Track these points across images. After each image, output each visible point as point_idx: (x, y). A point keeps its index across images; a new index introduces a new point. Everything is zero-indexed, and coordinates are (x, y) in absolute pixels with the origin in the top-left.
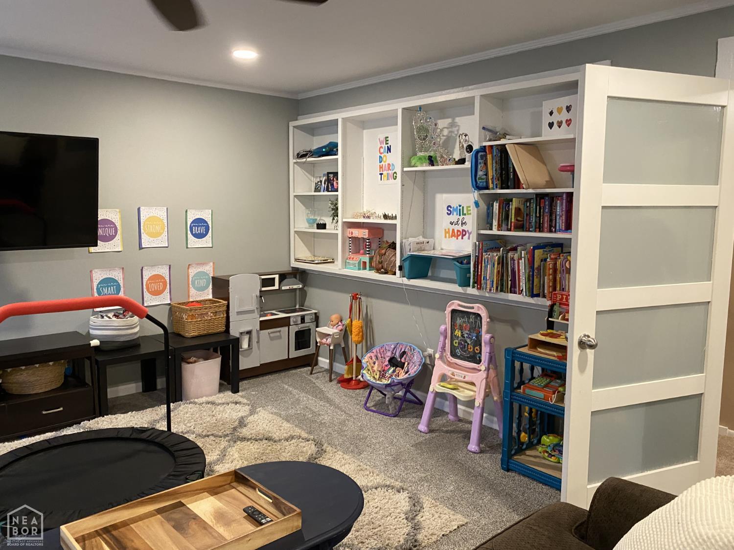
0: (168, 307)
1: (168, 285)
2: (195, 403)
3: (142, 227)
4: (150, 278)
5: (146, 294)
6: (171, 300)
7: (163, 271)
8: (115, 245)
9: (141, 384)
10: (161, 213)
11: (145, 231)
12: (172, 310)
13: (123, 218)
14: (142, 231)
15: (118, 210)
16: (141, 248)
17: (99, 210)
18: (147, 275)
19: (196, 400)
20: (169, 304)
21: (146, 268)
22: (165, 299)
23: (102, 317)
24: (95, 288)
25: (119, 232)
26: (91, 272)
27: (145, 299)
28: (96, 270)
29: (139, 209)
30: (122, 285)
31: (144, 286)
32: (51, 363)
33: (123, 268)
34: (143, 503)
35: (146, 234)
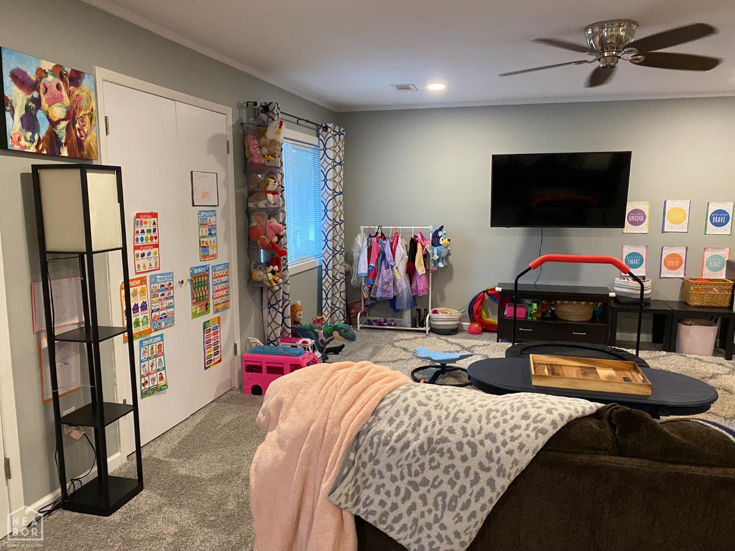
0: (682, 281)
1: (684, 263)
2: (685, 356)
3: (666, 216)
4: (669, 256)
5: (664, 268)
6: (685, 275)
7: (681, 251)
8: (643, 228)
9: (651, 336)
10: (684, 205)
11: (668, 218)
12: (685, 285)
13: (651, 209)
14: (666, 219)
15: (648, 202)
16: (663, 232)
17: (628, 203)
18: (666, 253)
19: (687, 355)
20: (683, 278)
21: (666, 247)
22: (680, 273)
23: (624, 279)
24: (624, 258)
25: (647, 219)
26: (623, 247)
27: (662, 272)
28: (627, 246)
29: (665, 202)
30: (644, 258)
31: (663, 261)
32: (583, 303)
33: (647, 246)
34: (572, 360)
35: (670, 221)
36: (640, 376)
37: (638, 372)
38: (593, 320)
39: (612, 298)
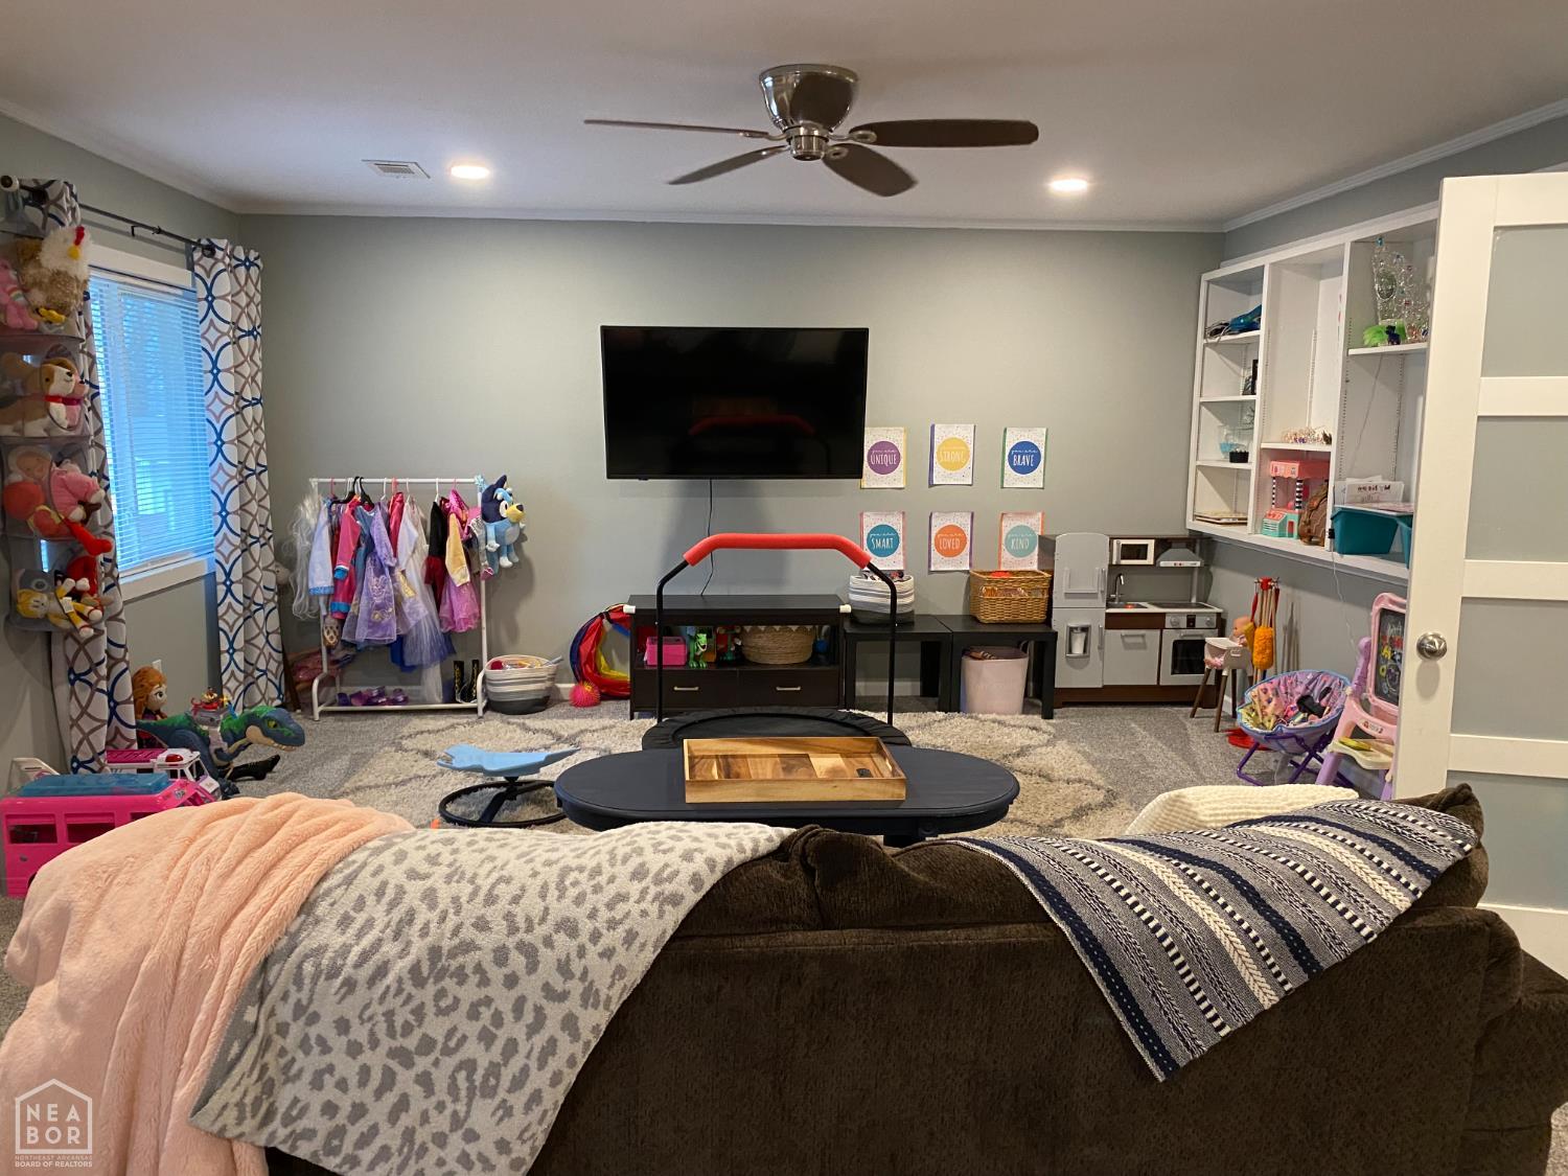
0: (966, 576)
1: (968, 543)
2: (977, 718)
3: (935, 455)
4: (942, 531)
5: (935, 554)
6: (970, 565)
7: (962, 521)
8: (896, 479)
9: (918, 684)
10: (964, 433)
11: (939, 459)
12: (973, 582)
13: (908, 442)
14: (935, 460)
15: (902, 429)
16: (931, 485)
17: (867, 429)
18: (938, 524)
19: (980, 715)
20: (968, 572)
21: (937, 514)
22: (962, 563)
23: (867, 577)
24: (865, 537)
25: (902, 461)
26: (861, 515)
27: (932, 561)
28: (868, 513)
29: (933, 427)
30: (901, 536)
31: (933, 542)
32: (794, 628)
33: (903, 513)
35: (941, 464)
36: (888, 763)
37: (884, 757)
38: (814, 660)
39: (846, 614)
